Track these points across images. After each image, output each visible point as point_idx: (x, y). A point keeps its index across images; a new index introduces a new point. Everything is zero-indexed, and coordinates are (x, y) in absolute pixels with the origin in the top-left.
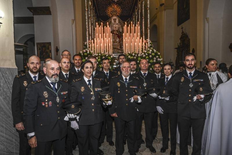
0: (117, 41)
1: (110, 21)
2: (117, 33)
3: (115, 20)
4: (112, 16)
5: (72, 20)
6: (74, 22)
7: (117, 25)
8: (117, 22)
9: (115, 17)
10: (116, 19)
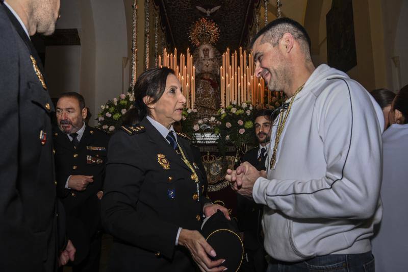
0: (211, 93)
1: (196, 53)
2: (211, 78)
3: (206, 51)
4: (200, 45)
5: (124, 58)
6: (127, 63)
7: (210, 62)
8: (211, 55)
9: (206, 46)
10: (208, 50)
